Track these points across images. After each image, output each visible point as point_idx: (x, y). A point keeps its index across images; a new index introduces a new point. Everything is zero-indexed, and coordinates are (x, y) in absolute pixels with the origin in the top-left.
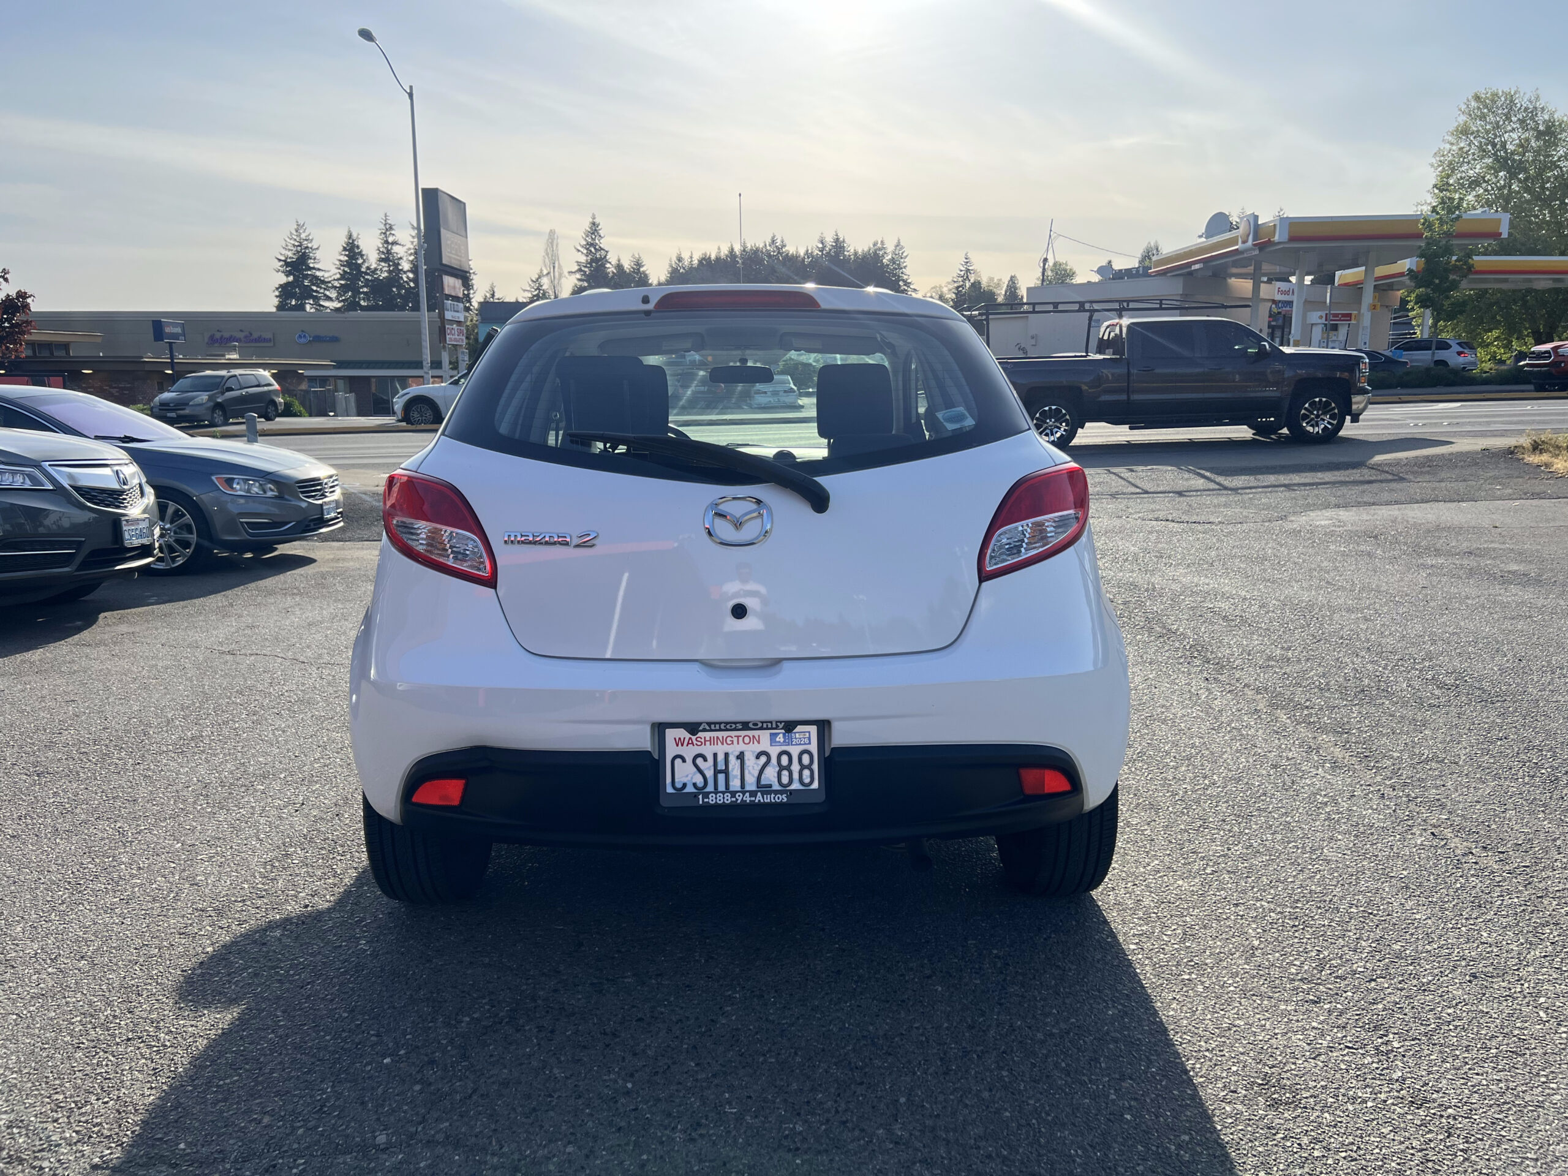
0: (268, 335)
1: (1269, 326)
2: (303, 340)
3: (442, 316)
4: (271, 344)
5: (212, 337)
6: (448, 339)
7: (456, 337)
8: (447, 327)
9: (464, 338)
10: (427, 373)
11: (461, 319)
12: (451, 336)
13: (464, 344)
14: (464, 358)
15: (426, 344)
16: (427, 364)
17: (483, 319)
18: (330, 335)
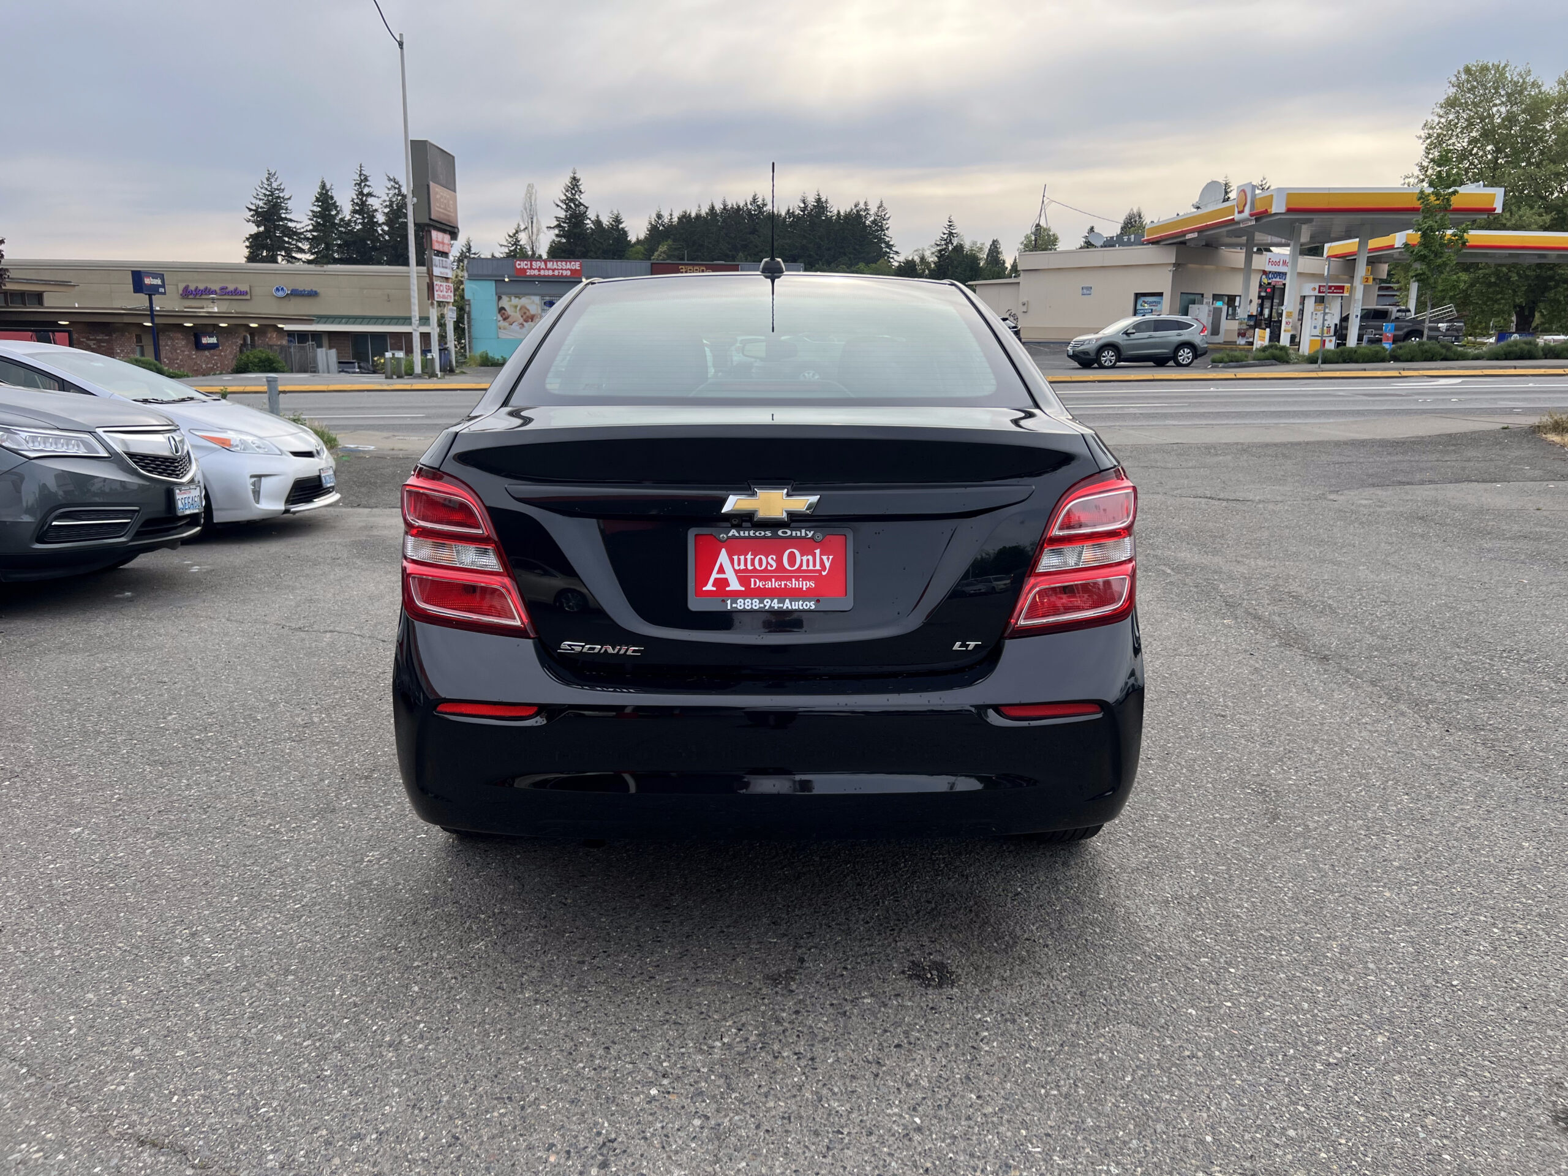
0: (244, 288)
1: (1260, 297)
3: (430, 273)
4: (248, 297)
6: (436, 296)
7: (444, 293)
8: (435, 283)
9: (452, 295)
10: (415, 329)
11: (449, 276)
12: (439, 293)
13: (452, 301)
14: (451, 315)
15: (415, 300)
16: (415, 320)
17: (469, 275)
18: (308, 289)
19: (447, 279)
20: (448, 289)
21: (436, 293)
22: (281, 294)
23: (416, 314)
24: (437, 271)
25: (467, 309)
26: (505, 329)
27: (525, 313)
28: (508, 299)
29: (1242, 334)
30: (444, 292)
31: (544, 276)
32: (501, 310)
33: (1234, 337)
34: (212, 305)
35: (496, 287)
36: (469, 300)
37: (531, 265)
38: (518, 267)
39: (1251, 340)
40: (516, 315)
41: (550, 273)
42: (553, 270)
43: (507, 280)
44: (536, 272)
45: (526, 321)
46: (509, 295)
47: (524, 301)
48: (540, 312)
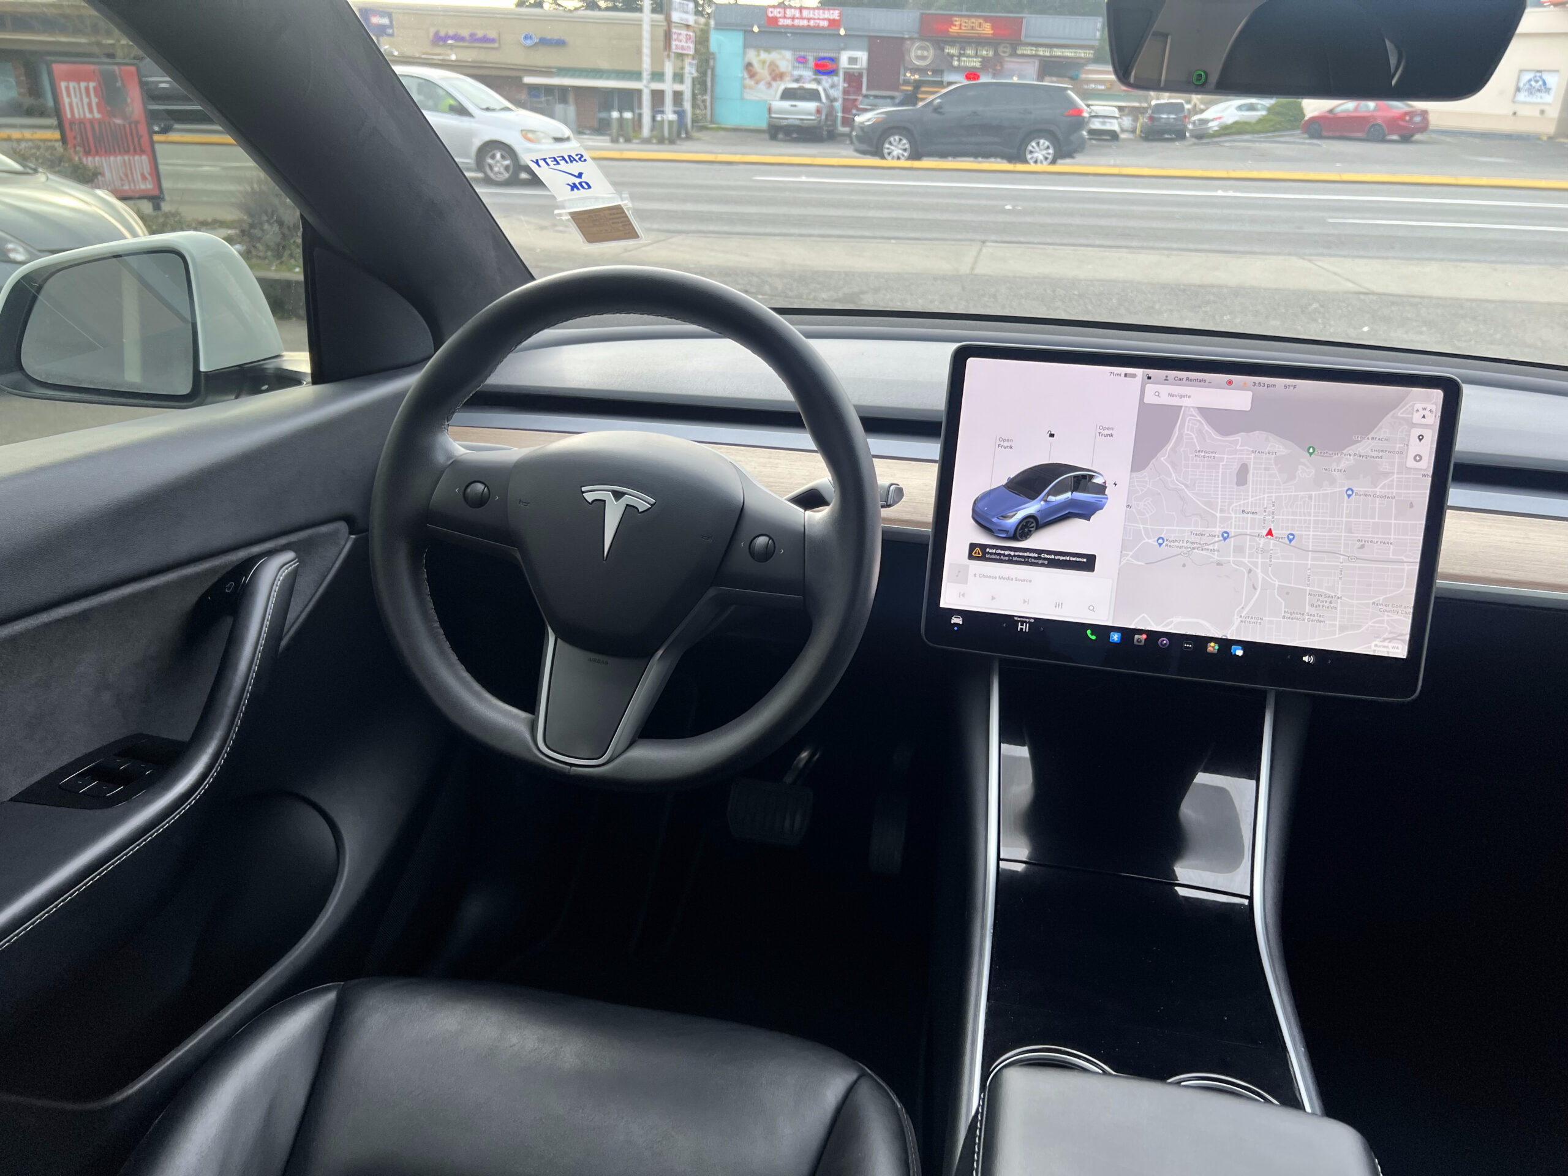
0: (492, 34)
3: (668, 20)
4: (496, 45)
5: (437, 34)
6: (673, 47)
7: (683, 44)
8: (674, 30)
9: (692, 46)
10: (645, 86)
11: (691, 22)
12: (677, 43)
13: (692, 52)
14: (690, 71)
15: (646, 51)
16: (646, 75)
17: (716, 24)
18: (556, 37)
19: (688, 26)
20: (688, 38)
21: (674, 43)
22: (529, 42)
23: (646, 65)
24: (676, 16)
25: (711, 63)
26: (751, 88)
27: (774, 71)
28: (756, 53)
30: (683, 42)
31: (798, 27)
32: (749, 66)
34: (449, 52)
35: (745, 39)
36: (713, 54)
37: (785, 13)
38: (770, 15)
40: (764, 72)
41: (805, 23)
42: (809, 19)
43: (756, 29)
44: (789, 22)
45: (774, 79)
46: (758, 48)
47: (774, 56)
48: (790, 68)
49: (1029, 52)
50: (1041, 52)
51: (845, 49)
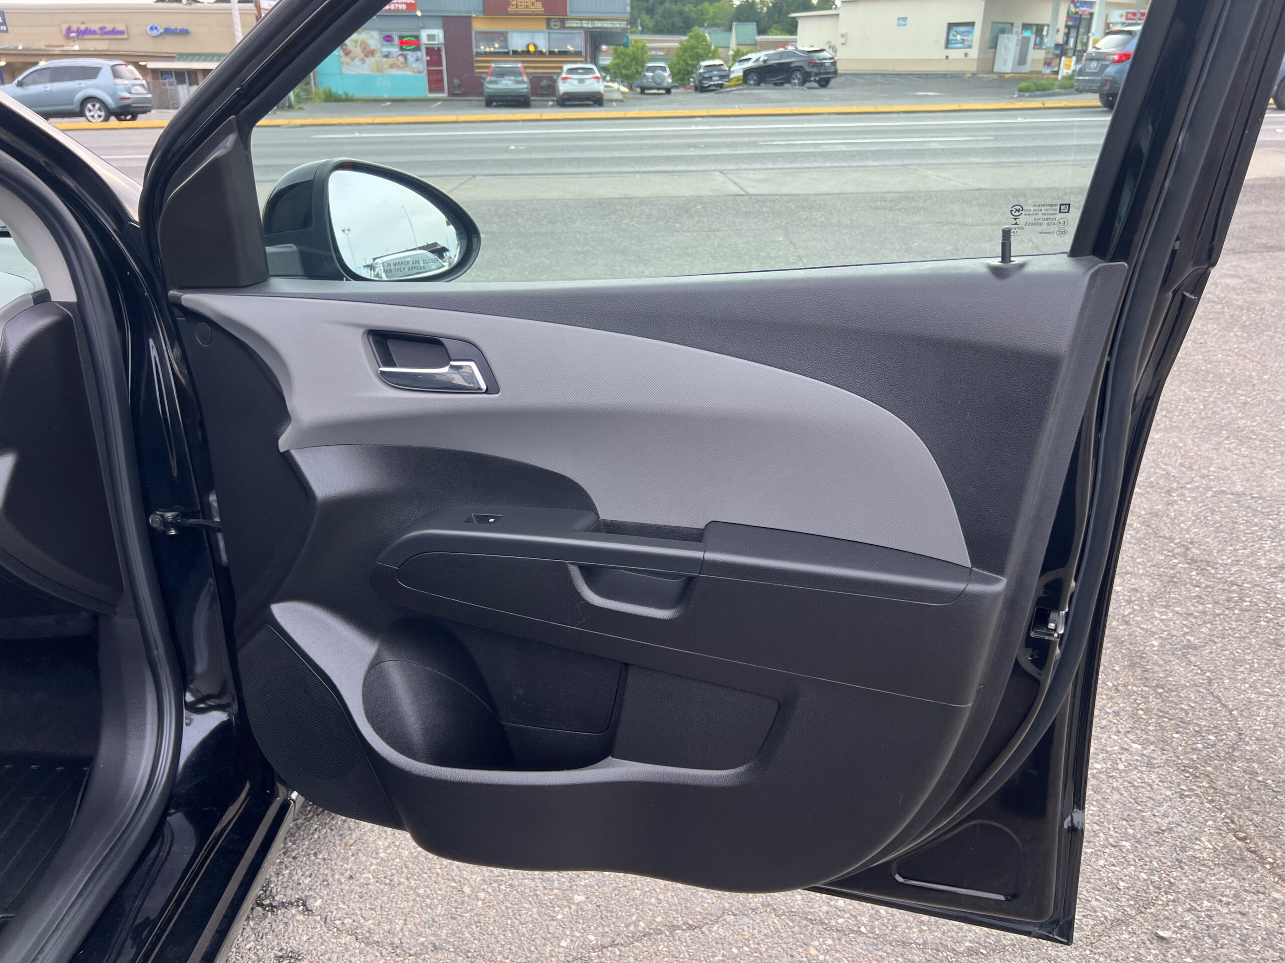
0: (120, 27)
1: (1067, 26)
2: (155, 32)
4: (125, 36)
18: (180, 27)
29: (1048, 63)
33: (1040, 67)
39: (1056, 69)
49: (575, 25)
50: (585, 24)
51: (422, 28)
